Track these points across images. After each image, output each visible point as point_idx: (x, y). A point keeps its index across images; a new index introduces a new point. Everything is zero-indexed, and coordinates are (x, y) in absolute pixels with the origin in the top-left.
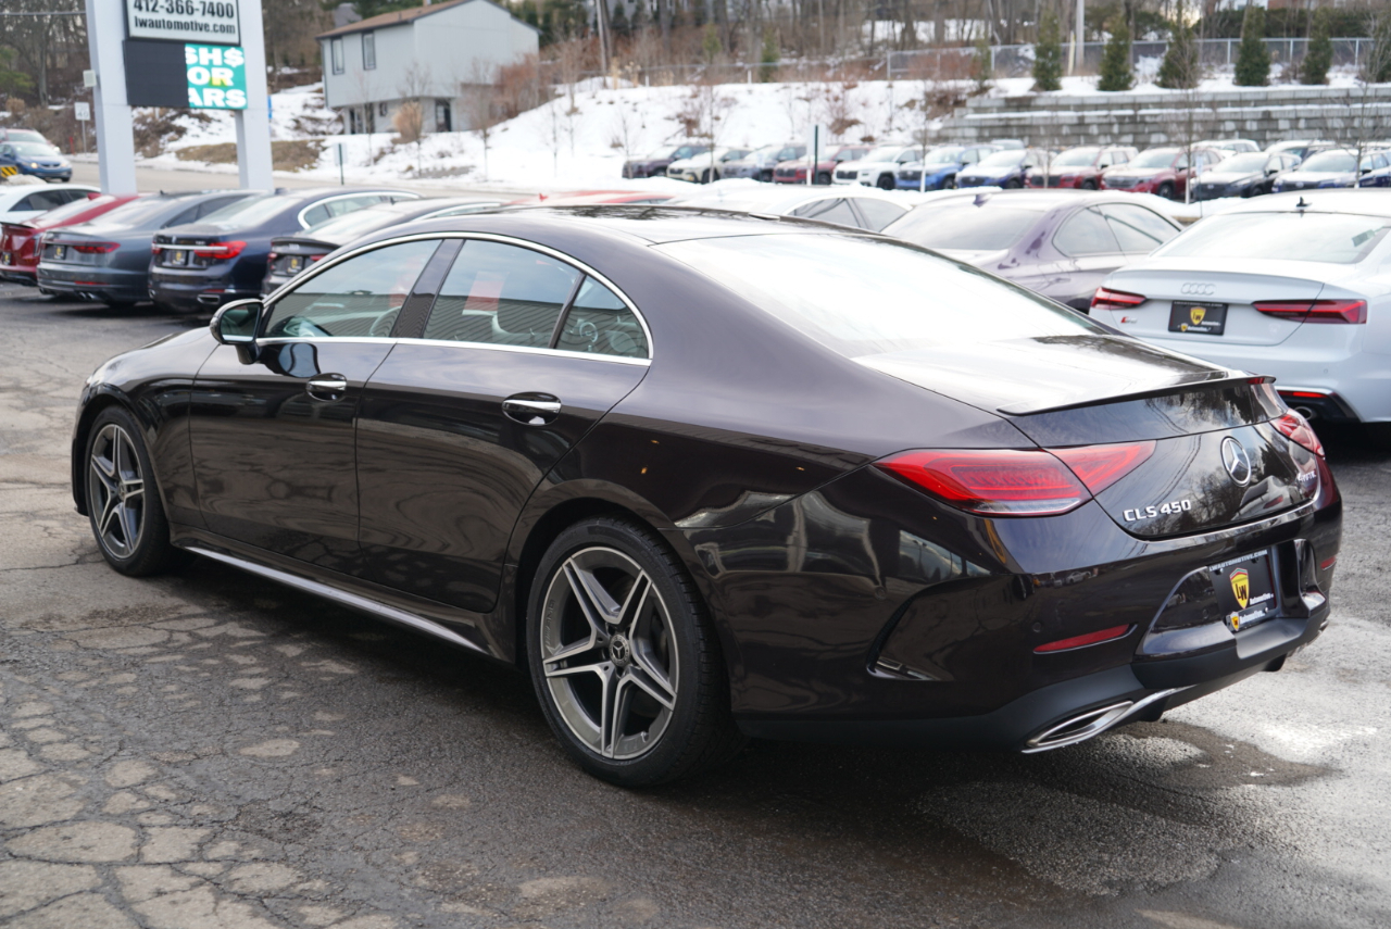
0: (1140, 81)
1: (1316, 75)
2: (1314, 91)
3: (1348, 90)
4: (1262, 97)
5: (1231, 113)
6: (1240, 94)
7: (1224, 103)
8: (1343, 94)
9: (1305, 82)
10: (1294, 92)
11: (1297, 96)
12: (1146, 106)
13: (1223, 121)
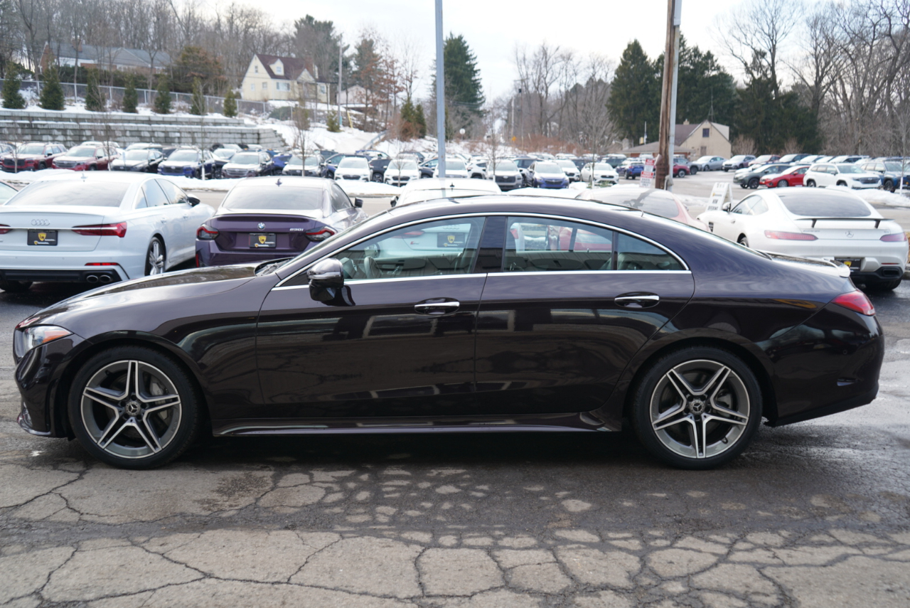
0: (29, 104)
1: (131, 108)
2: (132, 116)
3: (149, 117)
5: (88, 126)
8: (147, 119)
9: (125, 111)
10: (121, 116)
11: (123, 118)
12: (37, 119)
13: (84, 130)
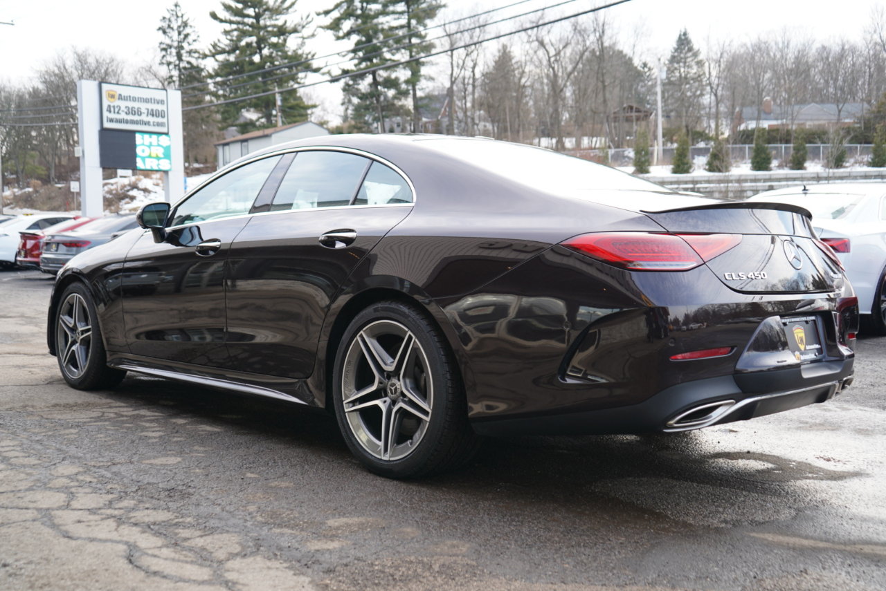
0: (696, 168)
1: (798, 164)
2: (798, 174)
3: (818, 173)
4: (767, 177)
5: (750, 186)
6: (755, 175)
7: (746, 181)
8: (815, 175)
9: (792, 168)
10: (787, 174)
11: (788, 176)
12: (700, 182)
13: (746, 191)
